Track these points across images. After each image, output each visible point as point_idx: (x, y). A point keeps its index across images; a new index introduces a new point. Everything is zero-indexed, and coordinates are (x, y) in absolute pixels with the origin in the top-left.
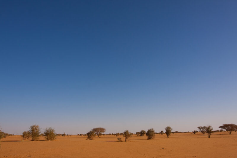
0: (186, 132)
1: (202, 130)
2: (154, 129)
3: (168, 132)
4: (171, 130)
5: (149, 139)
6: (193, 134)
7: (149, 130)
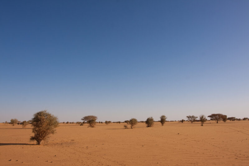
0: (173, 121)
1: (190, 119)
2: (153, 118)
3: (163, 120)
4: (166, 119)
5: (148, 127)
6: (181, 123)
7: (148, 118)
